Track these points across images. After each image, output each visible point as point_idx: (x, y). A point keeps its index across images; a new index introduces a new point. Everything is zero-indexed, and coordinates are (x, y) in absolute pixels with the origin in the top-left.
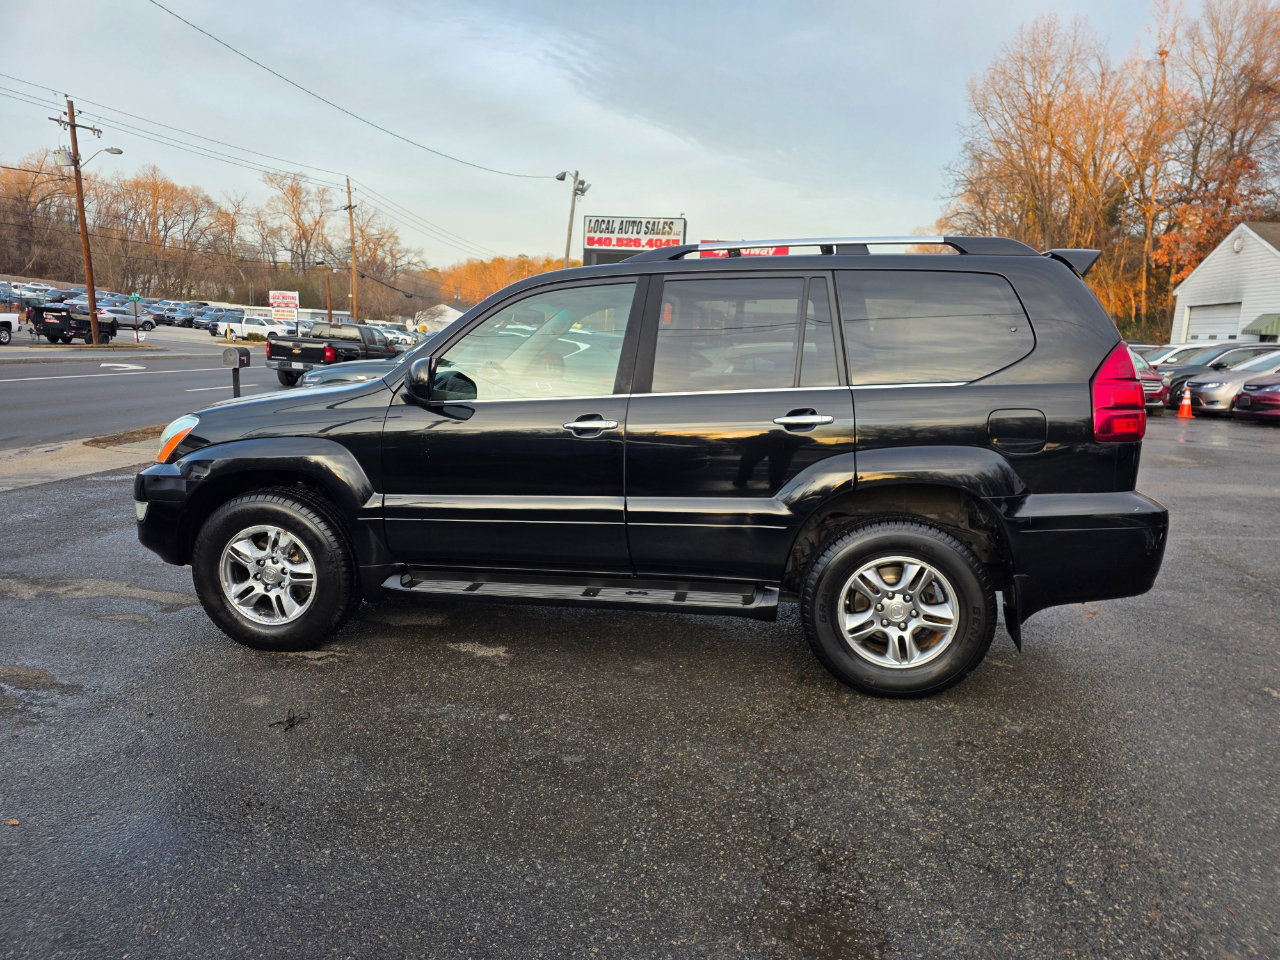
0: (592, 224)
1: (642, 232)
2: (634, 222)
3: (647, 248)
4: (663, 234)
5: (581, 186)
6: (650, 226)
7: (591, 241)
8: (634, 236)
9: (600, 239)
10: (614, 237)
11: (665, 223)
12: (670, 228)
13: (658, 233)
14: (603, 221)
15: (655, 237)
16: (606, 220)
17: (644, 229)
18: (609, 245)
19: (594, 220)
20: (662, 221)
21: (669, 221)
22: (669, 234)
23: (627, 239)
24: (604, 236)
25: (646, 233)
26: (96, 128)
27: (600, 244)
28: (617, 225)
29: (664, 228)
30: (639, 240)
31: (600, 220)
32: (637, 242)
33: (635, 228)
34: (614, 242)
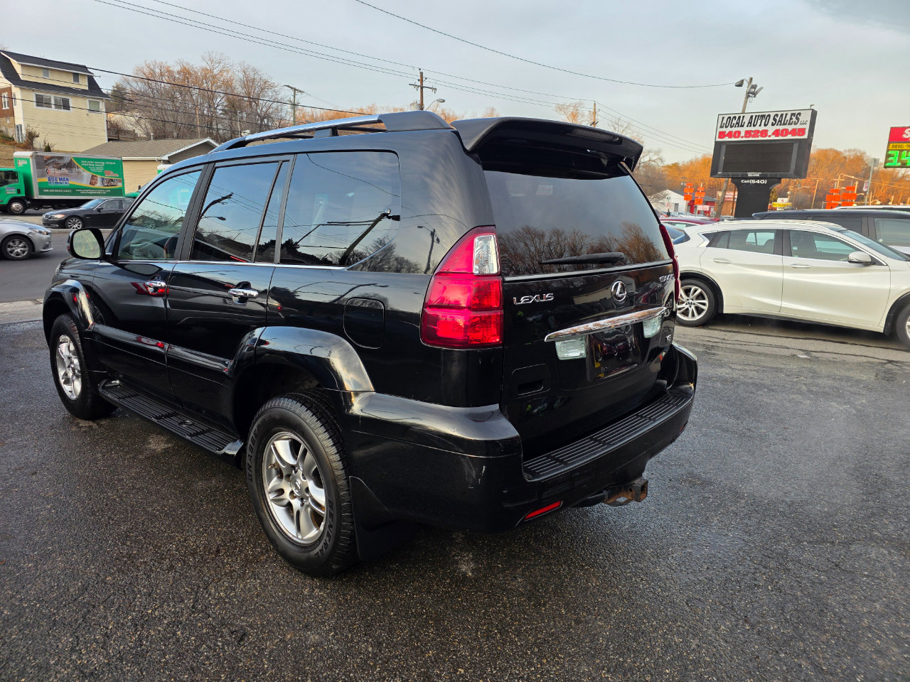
0: (725, 121)
1: (770, 123)
2: (763, 116)
3: (773, 138)
4: (790, 124)
5: (753, 90)
6: (778, 119)
7: (722, 135)
8: (763, 128)
9: (730, 132)
10: (743, 130)
11: (792, 114)
12: (798, 119)
13: (784, 124)
14: (735, 117)
15: (781, 128)
16: (737, 116)
17: (771, 120)
18: (738, 137)
19: (726, 117)
20: (789, 113)
21: (797, 112)
22: (795, 124)
23: (755, 131)
24: (734, 129)
25: (773, 125)
26: (434, 87)
27: (730, 137)
28: (746, 120)
29: (791, 119)
30: (767, 131)
31: (732, 116)
32: (764, 133)
33: (764, 121)
34: (743, 134)
